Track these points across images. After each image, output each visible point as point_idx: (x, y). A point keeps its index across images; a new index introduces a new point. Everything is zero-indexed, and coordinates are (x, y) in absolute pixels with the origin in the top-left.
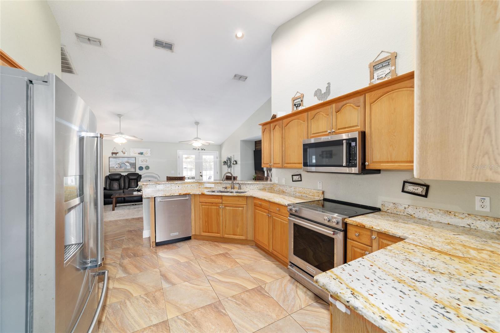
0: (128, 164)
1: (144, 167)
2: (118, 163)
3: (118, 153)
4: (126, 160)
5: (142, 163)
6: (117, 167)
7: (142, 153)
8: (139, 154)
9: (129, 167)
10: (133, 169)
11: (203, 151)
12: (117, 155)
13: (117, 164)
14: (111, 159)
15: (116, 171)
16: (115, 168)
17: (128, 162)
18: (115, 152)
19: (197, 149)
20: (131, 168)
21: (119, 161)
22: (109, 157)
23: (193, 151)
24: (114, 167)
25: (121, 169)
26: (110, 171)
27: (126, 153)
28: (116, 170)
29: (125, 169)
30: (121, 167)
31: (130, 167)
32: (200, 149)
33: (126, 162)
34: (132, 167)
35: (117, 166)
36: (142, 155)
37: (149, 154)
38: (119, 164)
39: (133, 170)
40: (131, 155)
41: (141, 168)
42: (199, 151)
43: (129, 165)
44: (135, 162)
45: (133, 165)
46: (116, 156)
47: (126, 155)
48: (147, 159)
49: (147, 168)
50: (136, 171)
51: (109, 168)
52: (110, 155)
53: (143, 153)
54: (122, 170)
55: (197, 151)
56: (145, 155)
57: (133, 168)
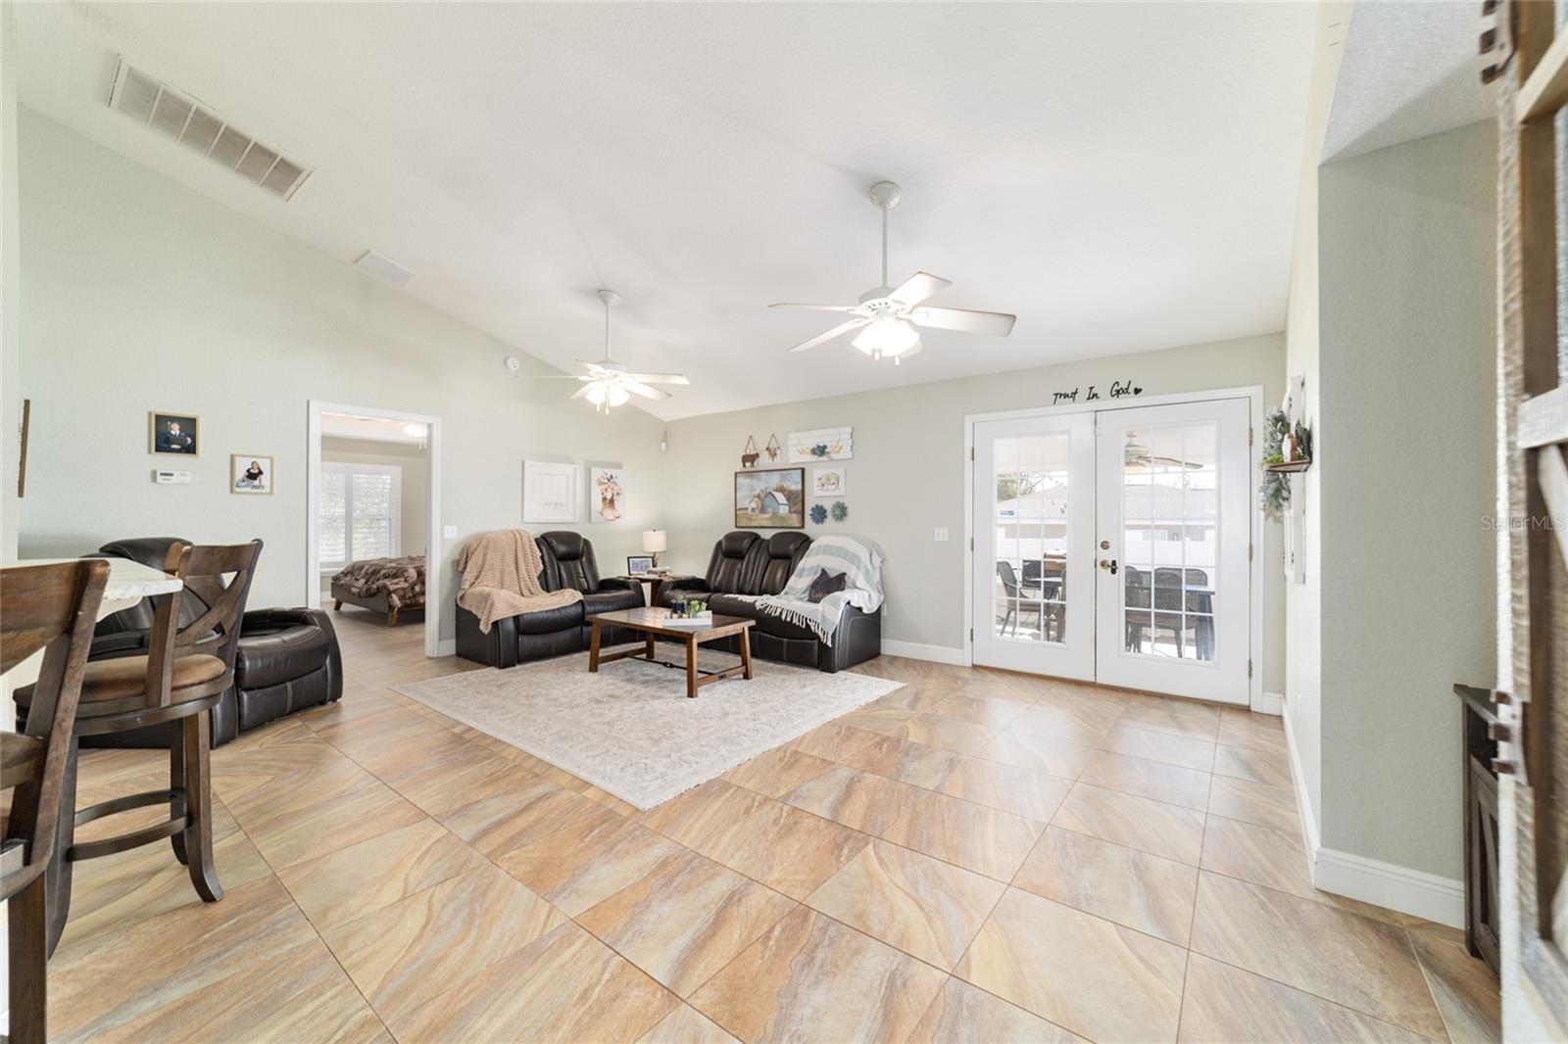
0: (781, 498)
1: (828, 506)
2: (756, 493)
3: (757, 455)
4: (775, 480)
5: (821, 493)
6: (753, 510)
7: (821, 451)
8: (813, 451)
9: (784, 510)
10: (794, 515)
11: (1124, 401)
12: (755, 464)
13: (755, 496)
14: (740, 480)
15: (753, 524)
16: (750, 510)
17: (781, 490)
18: (752, 453)
19: (1084, 393)
20: (790, 512)
21: (761, 484)
22: (736, 474)
23: (1053, 409)
24: (746, 509)
25: (766, 516)
26: (739, 525)
27: (778, 452)
28: (750, 519)
29: (775, 514)
30: (763, 510)
31: (787, 508)
32: (1103, 390)
33: (776, 491)
34: (793, 510)
35: (753, 505)
36: (825, 458)
37: (846, 453)
38: (759, 496)
39: (795, 520)
40: (792, 461)
41: (820, 514)
42: (1094, 404)
43: (785, 502)
44: (800, 487)
45: (797, 499)
46: (753, 469)
47: (778, 463)
48: (840, 472)
49: (838, 512)
50: (803, 527)
51: (736, 511)
52: (739, 467)
53: (825, 447)
54: (766, 519)
55: (1082, 405)
56: (834, 456)
57: (795, 512)
